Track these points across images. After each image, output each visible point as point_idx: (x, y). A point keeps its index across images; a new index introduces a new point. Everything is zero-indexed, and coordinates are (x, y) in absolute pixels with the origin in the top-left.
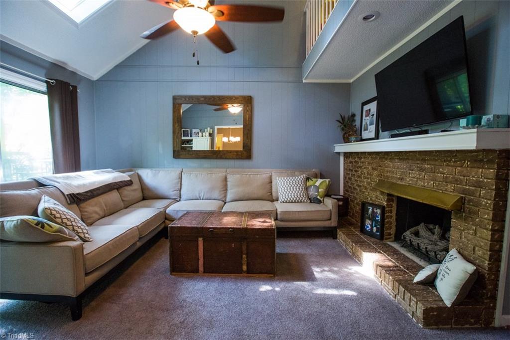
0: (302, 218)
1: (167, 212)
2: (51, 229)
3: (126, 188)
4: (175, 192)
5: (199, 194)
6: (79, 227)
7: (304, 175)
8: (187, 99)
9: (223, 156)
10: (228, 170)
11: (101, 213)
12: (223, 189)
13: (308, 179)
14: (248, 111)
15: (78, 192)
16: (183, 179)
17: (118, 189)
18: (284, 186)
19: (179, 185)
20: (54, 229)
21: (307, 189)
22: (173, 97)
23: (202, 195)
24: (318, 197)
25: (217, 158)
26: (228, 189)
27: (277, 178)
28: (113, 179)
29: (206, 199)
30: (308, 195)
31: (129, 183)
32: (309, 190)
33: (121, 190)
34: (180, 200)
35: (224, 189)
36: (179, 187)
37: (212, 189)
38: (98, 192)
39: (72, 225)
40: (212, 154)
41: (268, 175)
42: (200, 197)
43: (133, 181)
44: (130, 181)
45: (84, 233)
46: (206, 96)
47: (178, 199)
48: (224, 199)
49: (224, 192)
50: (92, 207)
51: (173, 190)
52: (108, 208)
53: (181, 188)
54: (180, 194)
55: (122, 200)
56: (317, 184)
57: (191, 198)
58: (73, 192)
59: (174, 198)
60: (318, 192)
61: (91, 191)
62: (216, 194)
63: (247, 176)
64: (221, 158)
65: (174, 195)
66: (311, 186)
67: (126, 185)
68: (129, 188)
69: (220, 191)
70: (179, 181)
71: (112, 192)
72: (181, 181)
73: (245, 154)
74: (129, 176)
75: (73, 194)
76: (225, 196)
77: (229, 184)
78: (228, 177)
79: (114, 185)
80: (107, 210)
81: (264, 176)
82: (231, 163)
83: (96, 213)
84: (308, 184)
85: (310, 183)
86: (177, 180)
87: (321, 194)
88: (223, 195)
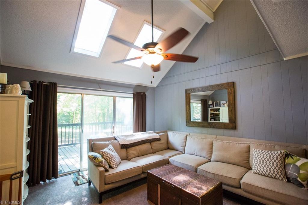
0: (266, 196)
1: (169, 160)
2: (98, 161)
3: (155, 142)
4: (182, 147)
5: (194, 151)
6: (112, 161)
7: (282, 151)
8: (193, 90)
9: (215, 127)
10: (217, 137)
11: (137, 155)
12: (209, 151)
13: (287, 155)
14: (231, 93)
15: (126, 143)
16: (187, 140)
17: (150, 143)
18: (257, 158)
19: (185, 143)
20: (99, 161)
21: (284, 166)
22: (186, 90)
23: (196, 152)
24: (298, 179)
25: (210, 127)
26: (213, 151)
27: (253, 149)
28: (148, 137)
29: (198, 156)
30: (286, 173)
31: (159, 140)
32: (287, 168)
33: (152, 143)
34: (184, 153)
35: (211, 151)
36: (184, 145)
37: (202, 149)
38: (137, 144)
39: (109, 160)
40: (207, 125)
41: (246, 145)
42: (194, 154)
43: (161, 139)
44: (160, 138)
45: (113, 165)
46: (203, 87)
47: (183, 152)
48: (209, 158)
49: (210, 153)
50: (132, 151)
51: (181, 146)
52: (141, 152)
53: (185, 146)
54: (185, 149)
55: (152, 148)
56: (299, 164)
57: (190, 153)
58: (124, 143)
59: (181, 151)
60: (299, 173)
61: (133, 143)
62: (204, 154)
63: (228, 143)
64: (213, 127)
65: (181, 149)
66: (290, 164)
67: (155, 141)
68: (158, 142)
69: (207, 152)
70: (185, 141)
71: (145, 144)
72: (186, 141)
73: (231, 125)
74: (159, 136)
75: (124, 144)
76: (211, 156)
77: (214, 147)
78: (213, 143)
79: (147, 141)
80: (140, 153)
81: (242, 145)
82: (221, 131)
83: (133, 154)
84: (287, 161)
85: (289, 160)
86: (184, 140)
87: (302, 176)
88: (209, 155)
